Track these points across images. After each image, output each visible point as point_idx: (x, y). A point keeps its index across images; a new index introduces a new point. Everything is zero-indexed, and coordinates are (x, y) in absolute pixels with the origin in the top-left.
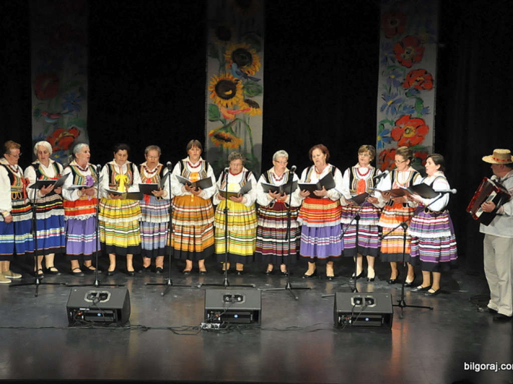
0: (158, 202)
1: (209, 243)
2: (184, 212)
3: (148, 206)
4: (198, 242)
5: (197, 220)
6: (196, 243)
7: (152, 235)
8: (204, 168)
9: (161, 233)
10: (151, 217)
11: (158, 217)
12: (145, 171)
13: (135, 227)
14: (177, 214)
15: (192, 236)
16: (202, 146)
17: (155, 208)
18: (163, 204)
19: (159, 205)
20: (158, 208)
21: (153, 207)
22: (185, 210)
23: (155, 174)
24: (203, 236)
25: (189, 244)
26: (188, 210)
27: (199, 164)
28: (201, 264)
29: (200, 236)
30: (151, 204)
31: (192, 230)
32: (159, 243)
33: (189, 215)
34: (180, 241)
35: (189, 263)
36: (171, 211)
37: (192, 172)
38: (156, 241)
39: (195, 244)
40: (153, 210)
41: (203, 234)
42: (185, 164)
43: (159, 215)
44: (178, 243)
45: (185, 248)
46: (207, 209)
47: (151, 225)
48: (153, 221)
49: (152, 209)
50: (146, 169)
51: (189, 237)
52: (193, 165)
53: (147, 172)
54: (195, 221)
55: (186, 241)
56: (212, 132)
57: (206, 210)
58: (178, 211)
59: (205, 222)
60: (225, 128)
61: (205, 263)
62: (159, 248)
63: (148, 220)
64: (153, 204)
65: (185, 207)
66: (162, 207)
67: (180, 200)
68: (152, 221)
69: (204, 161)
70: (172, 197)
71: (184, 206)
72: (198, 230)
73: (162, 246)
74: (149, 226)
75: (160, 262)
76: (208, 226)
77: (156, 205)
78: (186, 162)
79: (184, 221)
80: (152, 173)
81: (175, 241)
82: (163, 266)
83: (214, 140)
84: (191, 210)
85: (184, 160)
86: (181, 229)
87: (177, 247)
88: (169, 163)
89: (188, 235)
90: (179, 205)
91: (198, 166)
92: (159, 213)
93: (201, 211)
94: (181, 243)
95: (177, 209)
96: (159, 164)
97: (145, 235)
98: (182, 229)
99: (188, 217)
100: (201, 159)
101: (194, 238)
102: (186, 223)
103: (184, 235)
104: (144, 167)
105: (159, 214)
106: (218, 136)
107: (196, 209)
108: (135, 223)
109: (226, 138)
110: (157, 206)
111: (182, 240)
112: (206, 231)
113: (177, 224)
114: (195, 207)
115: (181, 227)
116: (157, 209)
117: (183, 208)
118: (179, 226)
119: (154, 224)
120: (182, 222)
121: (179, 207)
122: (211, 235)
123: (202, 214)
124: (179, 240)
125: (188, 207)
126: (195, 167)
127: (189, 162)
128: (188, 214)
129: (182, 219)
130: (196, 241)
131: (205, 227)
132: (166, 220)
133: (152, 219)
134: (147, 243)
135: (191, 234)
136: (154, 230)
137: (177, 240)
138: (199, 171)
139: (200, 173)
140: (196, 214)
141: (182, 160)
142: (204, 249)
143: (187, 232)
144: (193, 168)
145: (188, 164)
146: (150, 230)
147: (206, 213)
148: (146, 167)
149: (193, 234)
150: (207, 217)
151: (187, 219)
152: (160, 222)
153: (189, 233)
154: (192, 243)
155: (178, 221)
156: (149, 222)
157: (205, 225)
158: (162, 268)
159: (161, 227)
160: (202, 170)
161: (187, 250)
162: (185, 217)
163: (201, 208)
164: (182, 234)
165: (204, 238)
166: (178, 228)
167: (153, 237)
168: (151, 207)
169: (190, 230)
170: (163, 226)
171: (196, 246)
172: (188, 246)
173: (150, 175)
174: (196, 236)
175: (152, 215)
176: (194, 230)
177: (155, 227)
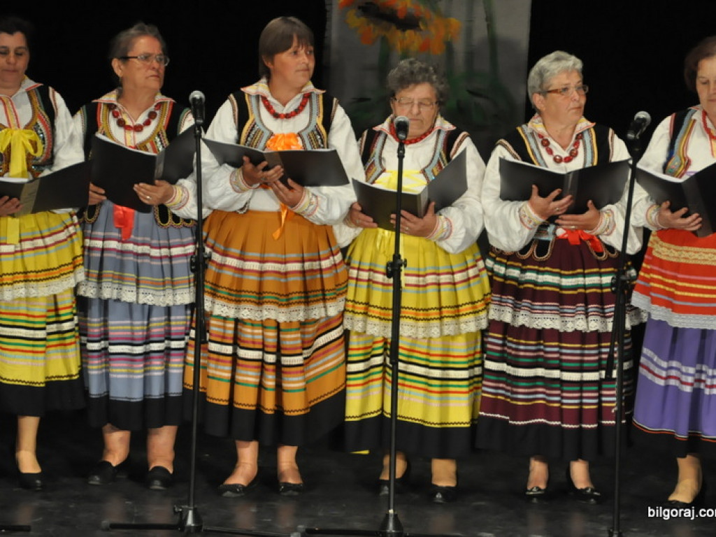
0: (162, 231)
2: (241, 270)
3: (130, 247)
4: (293, 382)
6: (285, 385)
7: (139, 350)
8: (319, 120)
9: (174, 344)
10: (138, 282)
11: (164, 284)
12: (113, 123)
14: (218, 276)
15: (271, 358)
17: (155, 252)
18: (178, 240)
19: (163, 242)
20: (164, 252)
21: (146, 249)
22: (250, 265)
23: (148, 132)
24: (308, 360)
25: (261, 387)
26: (255, 266)
27: (302, 106)
28: (287, 457)
29: (298, 360)
30: (140, 239)
31: (271, 335)
32: (166, 377)
33: (260, 284)
34: (228, 375)
35: (248, 454)
36: (199, 264)
37: (275, 132)
38: (157, 369)
39: (279, 389)
40: (147, 260)
41: (307, 353)
42: (251, 104)
43: (168, 278)
44: (220, 379)
45: (246, 399)
46: (325, 264)
47: (137, 314)
48: (148, 298)
49: (144, 255)
50: (116, 115)
51: (262, 361)
52: (279, 109)
53: (121, 123)
54: (280, 305)
55: (248, 376)
57: (321, 270)
58: (222, 266)
59: (317, 312)
62: (166, 394)
63: (129, 296)
64: (148, 239)
65: (250, 254)
66: (176, 251)
67: (230, 224)
68: (142, 300)
69: (320, 92)
70: (206, 212)
71: (243, 249)
72: (291, 339)
73: (175, 389)
74: (131, 318)
75: (162, 446)
76: (328, 325)
77: (155, 242)
78: (258, 97)
79: (243, 305)
80: (138, 129)
81: (211, 372)
83: (356, 20)
84: (269, 266)
85: (250, 90)
86: (230, 333)
87: (218, 393)
88: (197, 94)
89: (256, 355)
90: (227, 244)
91: (297, 111)
92: (167, 271)
93: (303, 272)
94: (233, 381)
95: (217, 257)
98: (236, 329)
99: (254, 288)
100: (310, 87)
101: (279, 367)
102: (247, 312)
103: (242, 353)
104: (110, 107)
105: (167, 279)
106: (372, 10)
107: (285, 262)
109: (400, 15)
110: (160, 247)
111: (234, 371)
112: (322, 341)
113: (217, 311)
114: (280, 257)
115: (231, 325)
116: (161, 258)
117: (242, 258)
118: (225, 319)
119: (149, 310)
120: (233, 305)
121: (225, 254)
122: (334, 358)
123: (305, 282)
124: (224, 371)
125: (257, 255)
126: (288, 116)
127: (264, 99)
128: (254, 278)
129: (236, 296)
130: (286, 378)
131: (318, 330)
132: (185, 296)
133: (141, 291)
134: (120, 376)
135: (266, 349)
136: (148, 330)
137: (216, 369)
138: (303, 131)
139: (305, 135)
140: (283, 280)
141: (242, 89)
142: (312, 408)
143: (254, 343)
144: (279, 121)
145: (261, 103)
146: (132, 331)
147: (322, 278)
148: (116, 106)
149: (274, 350)
150: (324, 295)
151: (253, 297)
152: (171, 304)
153: (261, 347)
154: (270, 382)
155: (218, 301)
156: (130, 304)
157: (316, 321)
158: (171, 471)
159: (173, 323)
160: (312, 127)
161: (253, 408)
162: (244, 288)
163: (303, 261)
164: (235, 349)
165: (312, 366)
166: (219, 326)
167: (147, 356)
168: (140, 249)
169: (263, 334)
170: (178, 317)
171: (285, 394)
172: (256, 393)
173: (130, 134)
174: (286, 360)
175: (141, 278)
176: (278, 337)
177: (154, 319)
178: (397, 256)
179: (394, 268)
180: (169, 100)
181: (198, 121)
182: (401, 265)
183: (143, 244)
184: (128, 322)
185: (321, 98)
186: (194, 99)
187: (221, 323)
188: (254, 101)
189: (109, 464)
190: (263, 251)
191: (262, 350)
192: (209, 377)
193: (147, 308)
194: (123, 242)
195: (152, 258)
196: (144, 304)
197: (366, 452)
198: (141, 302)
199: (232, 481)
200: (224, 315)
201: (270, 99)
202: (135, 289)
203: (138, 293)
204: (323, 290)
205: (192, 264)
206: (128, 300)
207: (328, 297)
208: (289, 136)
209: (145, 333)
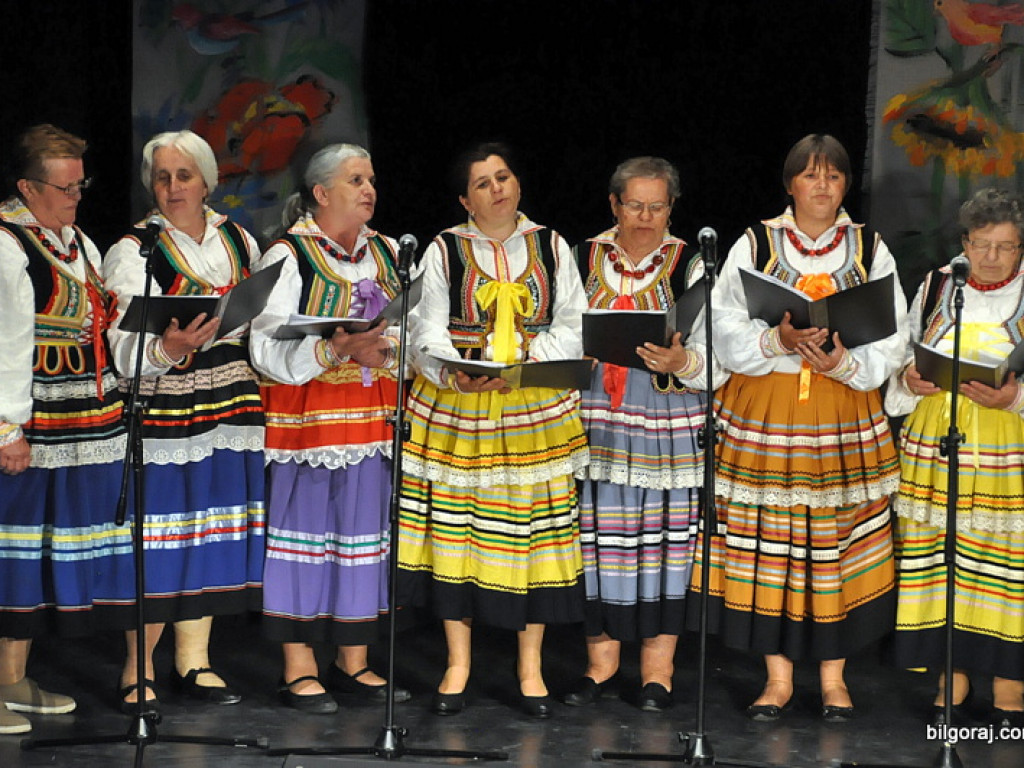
0: (660, 400)
1: (871, 587)
2: (764, 447)
3: (621, 417)
4: (825, 582)
5: (819, 481)
6: (816, 585)
7: (632, 542)
8: (858, 259)
9: (673, 536)
10: (630, 460)
11: (660, 462)
12: (609, 267)
13: (560, 506)
14: (737, 455)
15: (800, 553)
16: (854, 164)
17: (651, 424)
18: (680, 410)
19: (661, 411)
20: (662, 423)
21: (640, 420)
22: (774, 440)
24: (845, 554)
25: (787, 588)
26: (781, 440)
27: (837, 241)
28: (832, 674)
29: (833, 554)
30: (633, 407)
31: (800, 524)
32: (663, 576)
33: (789, 462)
34: (751, 575)
35: (780, 670)
36: (708, 439)
37: (803, 273)
38: (652, 566)
39: (809, 590)
40: (641, 434)
41: (843, 545)
42: (773, 239)
43: (666, 456)
44: (742, 580)
45: (771, 604)
46: (866, 436)
47: (630, 498)
48: (641, 478)
49: (637, 427)
50: (612, 258)
51: (789, 556)
52: (808, 244)
53: (618, 268)
54: (813, 487)
55: (774, 575)
56: (897, 102)
57: (860, 443)
58: (741, 442)
59: (857, 495)
60: (957, 85)
61: (847, 674)
62: (663, 596)
63: (618, 476)
64: (642, 408)
65: (773, 426)
66: (677, 423)
67: (749, 391)
68: (635, 482)
69: (859, 226)
70: (719, 379)
71: (766, 421)
72: (824, 528)
73: (676, 590)
74: (623, 503)
75: (659, 659)
76: (869, 511)
77: (651, 411)
78: (781, 230)
79: (767, 488)
80: (639, 275)
81: (730, 571)
82: (673, 680)
83: (903, 137)
84: (798, 440)
85: (772, 223)
86: (753, 523)
87: (739, 598)
88: (707, 232)
89: (782, 549)
90: (747, 415)
91: (831, 248)
92: (665, 447)
93: (840, 447)
94: (755, 582)
95: (735, 432)
96: (668, 239)
97: (603, 541)
98: (759, 519)
99: (781, 467)
100: (844, 219)
101: (808, 563)
102: (773, 497)
103: (767, 547)
104: (607, 248)
105: (664, 454)
106: (924, 124)
107: (818, 435)
108: (561, 489)
109: (959, 130)
110: (657, 418)
111: (756, 570)
112: (859, 531)
113: (737, 498)
114: (813, 428)
115: (754, 514)
116: (657, 431)
117: (764, 431)
118: (747, 507)
119: (643, 495)
120: (755, 489)
121: (744, 428)
122: (880, 550)
123: (842, 458)
124: (746, 570)
125: (783, 427)
126: (819, 253)
127: (790, 233)
128: (781, 455)
129: (759, 479)
130: (816, 576)
131: (856, 517)
132: (691, 478)
133: (633, 470)
134: (610, 574)
135: (794, 542)
136: (642, 518)
137: (737, 568)
138: (837, 271)
139: (840, 276)
140: (816, 457)
141: (763, 222)
142: (849, 613)
143: (778, 534)
144: (808, 258)
145: (786, 237)
146: (624, 519)
147: (862, 453)
148: (613, 248)
149: (803, 543)
150: (864, 474)
151: (780, 478)
152: (668, 487)
153: (787, 539)
154: (798, 582)
155: (739, 485)
156: (622, 486)
157: (855, 505)
158: (669, 689)
159: (671, 510)
160: (849, 267)
161: (778, 614)
162: (768, 468)
163: (839, 433)
164: (758, 543)
165: (848, 561)
166: (739, 516)
167: (640, 549)
168: (632, 420)
169: (791, 524)
170: (678, 504)
171: (815, 597)
172: (782, 594)
173: (628, 281)
174: (817, 555)
175: (633, 455)
176: (808, 527)
177: (648, 505)
178: (953, 429)
179: (950, 445)
180: (679, 242)
181: (708, 264)
182: (958, 441)
183: (637, 414)
184: (620, 508)
185: (859, 232)
186: (704, 238)
187: (742, 512)
188: (776, 235)
189: (593, 681)
190: (790, 421)
191: (790, 543)
192: (727, 577)
193: (641, 491)
194: (613, 411)
195: (647, 430)
196: (638, 487)
197: (923, 670)
198: (633, 484)
199: (763, 702)
200: (746, 502)
201: (797, 232)
202: (626, 468)
203: (630, 473)
204: (863, 468)
205: (699, 438)
206: (618, 482)
207: (869, 476)
208: (821, 277)
209: (639, 522)
